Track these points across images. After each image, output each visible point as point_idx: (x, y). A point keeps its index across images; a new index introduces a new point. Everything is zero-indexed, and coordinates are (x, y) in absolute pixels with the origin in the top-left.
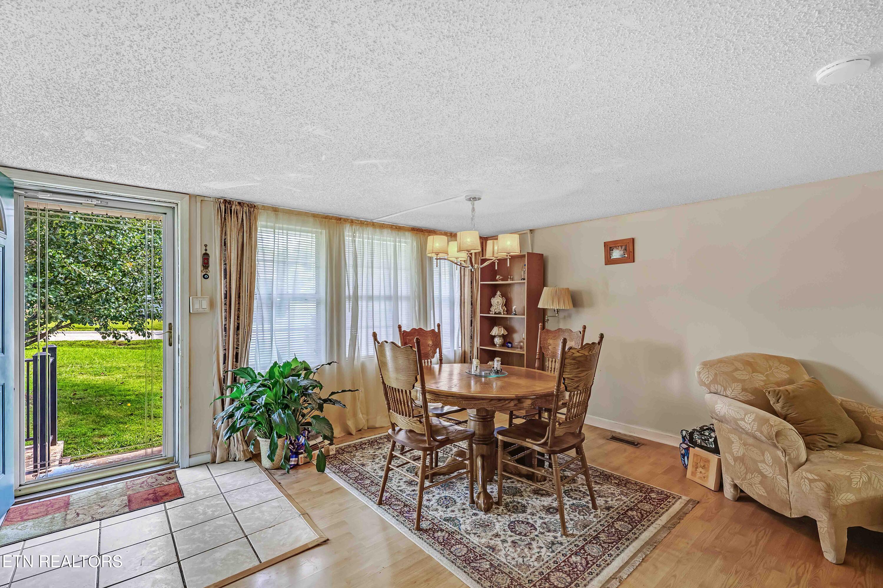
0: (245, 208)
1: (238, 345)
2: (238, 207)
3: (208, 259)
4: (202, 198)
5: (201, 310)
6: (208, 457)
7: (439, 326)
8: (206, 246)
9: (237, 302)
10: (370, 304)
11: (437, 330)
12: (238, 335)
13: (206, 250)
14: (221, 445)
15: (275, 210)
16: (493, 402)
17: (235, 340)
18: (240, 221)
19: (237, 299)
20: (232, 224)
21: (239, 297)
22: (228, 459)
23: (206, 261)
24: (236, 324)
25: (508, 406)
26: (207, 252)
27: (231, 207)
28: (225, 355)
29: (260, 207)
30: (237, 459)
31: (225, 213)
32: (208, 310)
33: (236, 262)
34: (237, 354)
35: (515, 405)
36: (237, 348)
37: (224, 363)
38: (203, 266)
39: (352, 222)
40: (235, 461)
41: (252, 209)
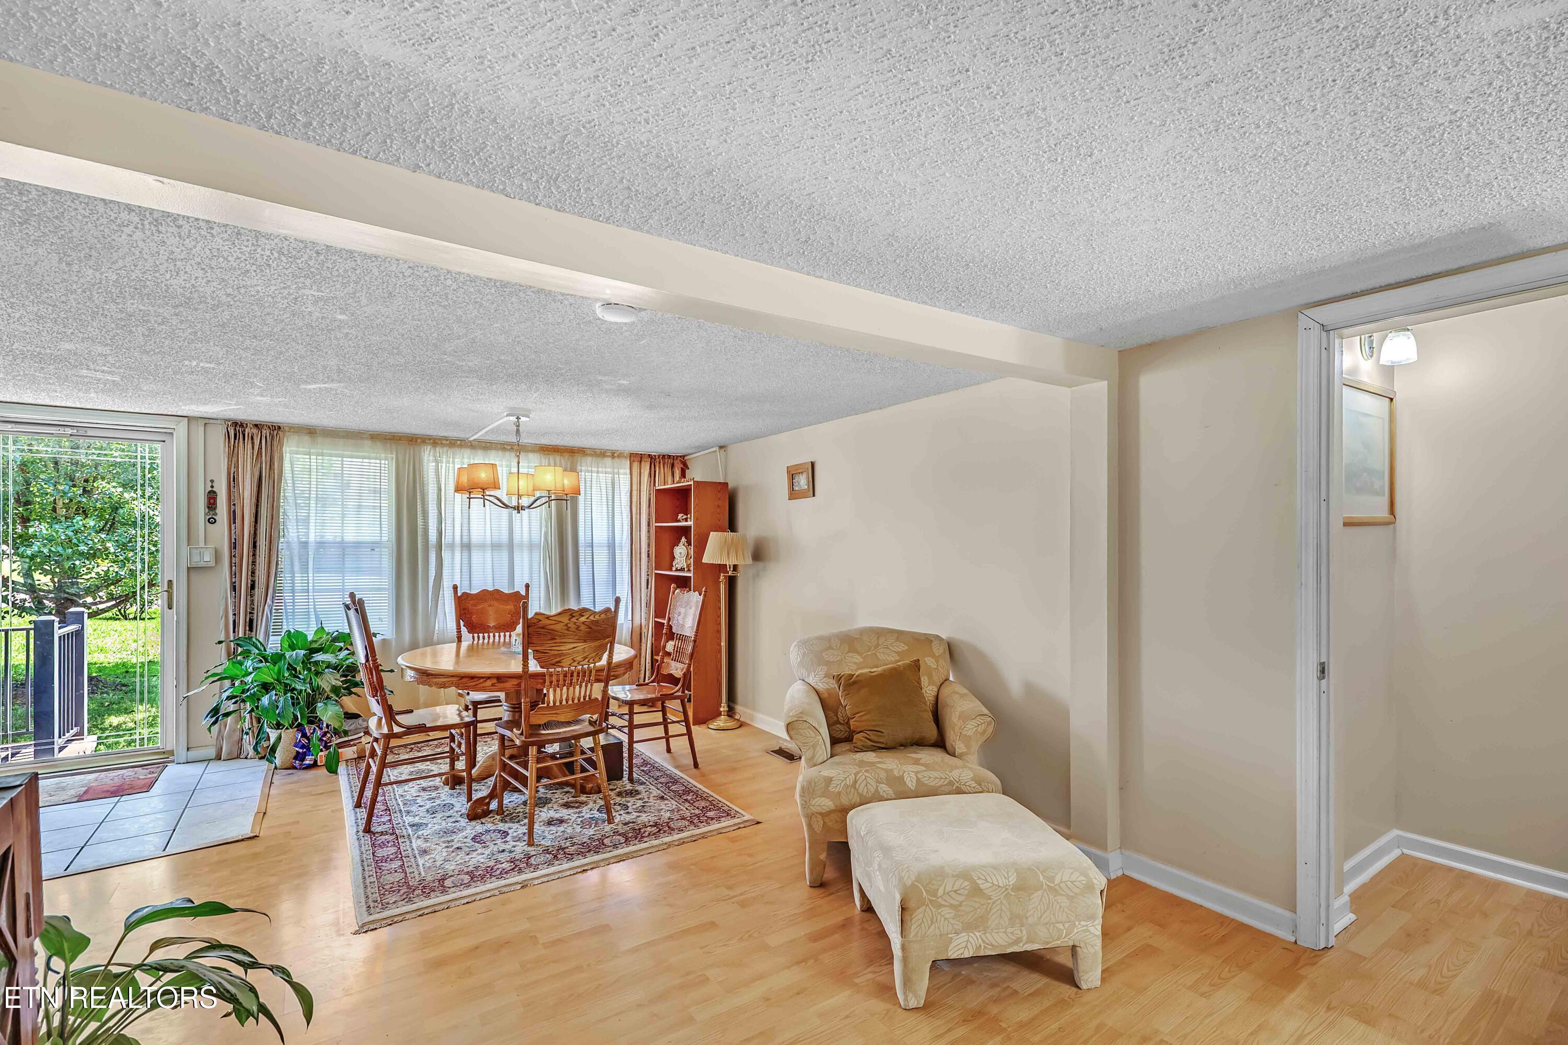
0: (264, 432)
1: (253, 609)
2: (255, 431)
3: (215, 499)
4: (207, 421)
5: (202, 564)
6: (212, 752)
7: (527, 586)
8: (212, 481)
9: (251, 554)
10: (465, 554)
11: (523, 593)
12: (252, 596)
13: (212, 487)
14: (230, 736)
15: (311, 432)
16: (464, 680)
17: (249, 603)
18: (256, 448)
19: (251, 550)
20: (246, 454)
21: (255, 546)
22: (238, 755)
23: (212, 501)
24: (249, 581)
25: (482, 685)
26: (214, 489)
27: (244, 430)
28: (234, 621)
29: (287, 429)
30: (249, 757)
31: (235, 438)
32: (212, 564)
33: (249, 501)
34: (251, 621)
35: (493, 685)
36: (250, 613)
37: (234, 632)
38: (208, 507)
39: (435, 442)
40: (246, 758)
41: (275, 432)
